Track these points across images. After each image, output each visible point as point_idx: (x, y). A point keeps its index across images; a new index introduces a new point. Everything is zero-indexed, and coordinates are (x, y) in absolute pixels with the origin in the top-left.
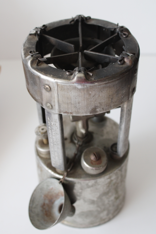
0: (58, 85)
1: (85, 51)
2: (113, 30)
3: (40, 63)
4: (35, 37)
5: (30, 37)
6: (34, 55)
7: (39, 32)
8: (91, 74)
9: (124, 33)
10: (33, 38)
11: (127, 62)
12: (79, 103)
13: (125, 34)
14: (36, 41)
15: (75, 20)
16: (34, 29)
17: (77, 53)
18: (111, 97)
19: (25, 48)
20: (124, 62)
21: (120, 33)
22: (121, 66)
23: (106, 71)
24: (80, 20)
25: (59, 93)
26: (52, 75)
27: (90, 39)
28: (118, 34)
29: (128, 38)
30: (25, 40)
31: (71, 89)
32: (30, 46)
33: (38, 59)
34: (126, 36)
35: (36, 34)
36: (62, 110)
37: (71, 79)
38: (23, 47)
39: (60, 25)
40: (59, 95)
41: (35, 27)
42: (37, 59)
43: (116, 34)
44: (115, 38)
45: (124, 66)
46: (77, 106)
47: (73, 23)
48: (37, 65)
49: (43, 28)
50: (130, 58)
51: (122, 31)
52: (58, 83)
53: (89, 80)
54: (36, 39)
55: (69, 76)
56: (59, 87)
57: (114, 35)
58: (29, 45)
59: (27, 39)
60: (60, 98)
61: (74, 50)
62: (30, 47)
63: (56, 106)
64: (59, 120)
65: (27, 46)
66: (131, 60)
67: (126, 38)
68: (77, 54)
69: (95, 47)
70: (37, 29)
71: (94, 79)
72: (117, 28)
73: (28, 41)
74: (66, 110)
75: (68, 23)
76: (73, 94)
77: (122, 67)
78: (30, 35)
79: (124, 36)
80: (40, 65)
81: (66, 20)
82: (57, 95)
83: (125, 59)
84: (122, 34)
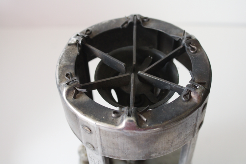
0: (100, 130)
1: (139, 72)
2: (177, 40)
3: (78, 93)
4: (75, 47)
5: (69, 47)
6: (71, 83)
7: (80, 42)
8: (145, 120)
9: (192, 46)
10: (73, 49)
11: (195, 98)
12: (128, 149)
13: (193, 49)
14: (75, 55)
15: (129, 21)
16: (74, 36)
17: (128, 74)
18: (171, 142)
19: (61, 66)
20: (191, 97)
21: (186, 46)
22: (186, 103)
23: (165, 112)
24: (135, 22)
25: (102, 138)
26: (93, 115)
27: (147, 48)
28: (184, 47)
29: (197, 54)
30: (63, 53)
31: (117, 136)
32: (68, 63)
33: (76, 89)
34: (195, 51)
35: (76, 44)
36: (106, 153)
37: (118, 124)
38: (58, 64)
39: (109, 28)
40: (102, 139)
41: (76, 34)
42: (74, 88)
43: (181, 46)
44: (179, 51)
45: (190, 103)
46: (125, 151)
47: (126, 26)
48: (75, 97)
49: (86, 36)
50: (198, 91)
51: (189, 44)
52: (101, 128)
53: (142, 126)
54: (76, 52)
55: (115, 119)
56: (101, 132)
57: (179, 48)
58: (66, 61)
59: (65, 50)
60: (103, 142)
61: (125, 69)
62: (67, 65)
63: (98, 148)
64: (103, 161)
65: (64, 62)
66: (200, 96)
67: (194, 54)
68: (128, 76)
69: (153, 65)
70: (78, 37)
71: (149, 125)
72: (183, 39)
73: (66, 54)
74: (112, 154)
75: (120, 26)
76: (120, 141)
77: (187, 106)
78: (69, 45)
79: (192, 52)
80: (79, 97)
81: (118, 20)
82: (100, 139)
83: (192, 93)
84: (190, 48)
